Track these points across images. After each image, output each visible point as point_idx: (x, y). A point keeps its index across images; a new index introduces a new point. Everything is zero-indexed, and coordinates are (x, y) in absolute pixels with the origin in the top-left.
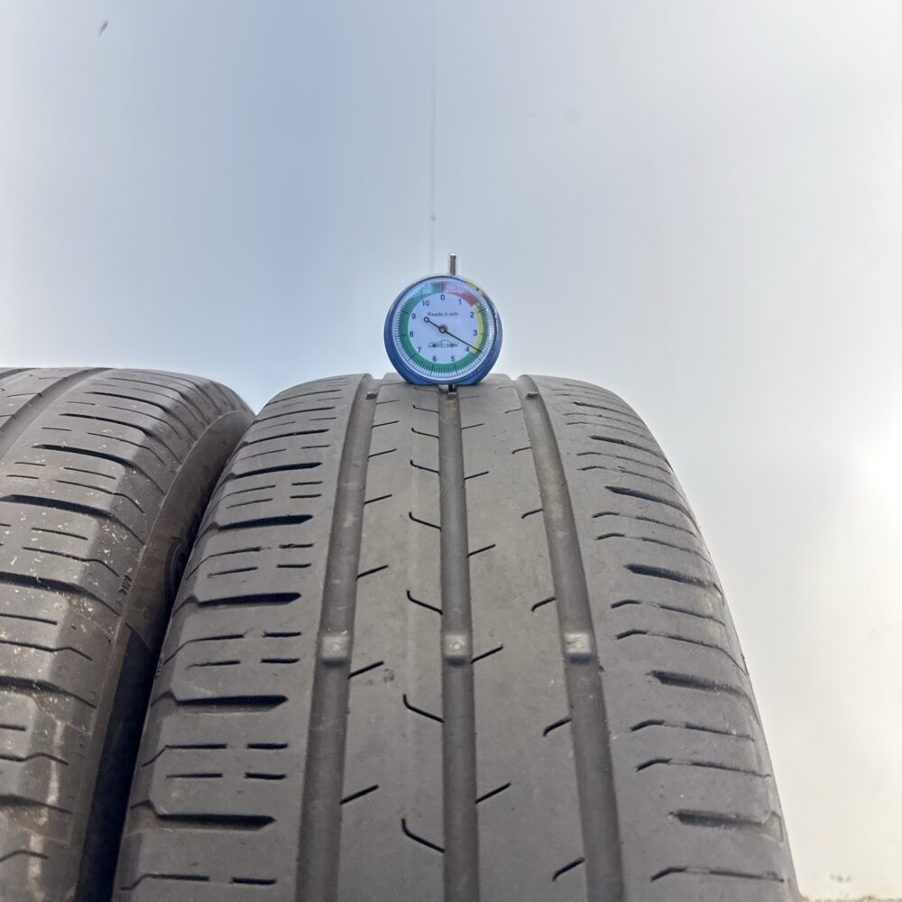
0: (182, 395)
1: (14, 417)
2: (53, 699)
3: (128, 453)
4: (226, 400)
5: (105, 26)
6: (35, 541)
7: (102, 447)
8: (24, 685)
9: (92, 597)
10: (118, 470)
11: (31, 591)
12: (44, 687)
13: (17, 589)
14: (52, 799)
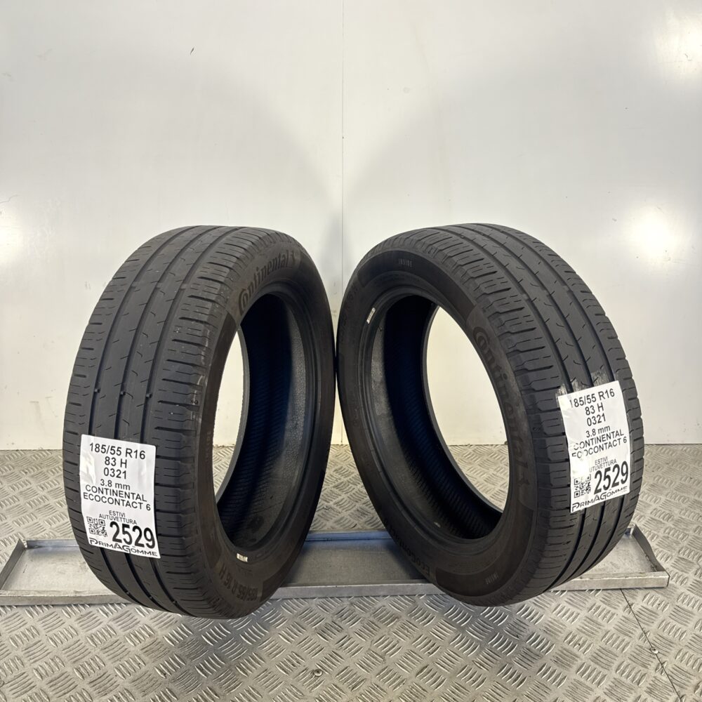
0: (260, 238)
1: (204, 252)
2: (208, 325)
3: (231, 265)
4: (271, 240)
5: (193, 50)
6: (205, 289)
7: (225, 264)
8: (201, 322)
9: (218, 303)
10: (228, 270)
11: (204, 301)
12: (205, 323)
13: (201, 300)
14: (207, 346)
